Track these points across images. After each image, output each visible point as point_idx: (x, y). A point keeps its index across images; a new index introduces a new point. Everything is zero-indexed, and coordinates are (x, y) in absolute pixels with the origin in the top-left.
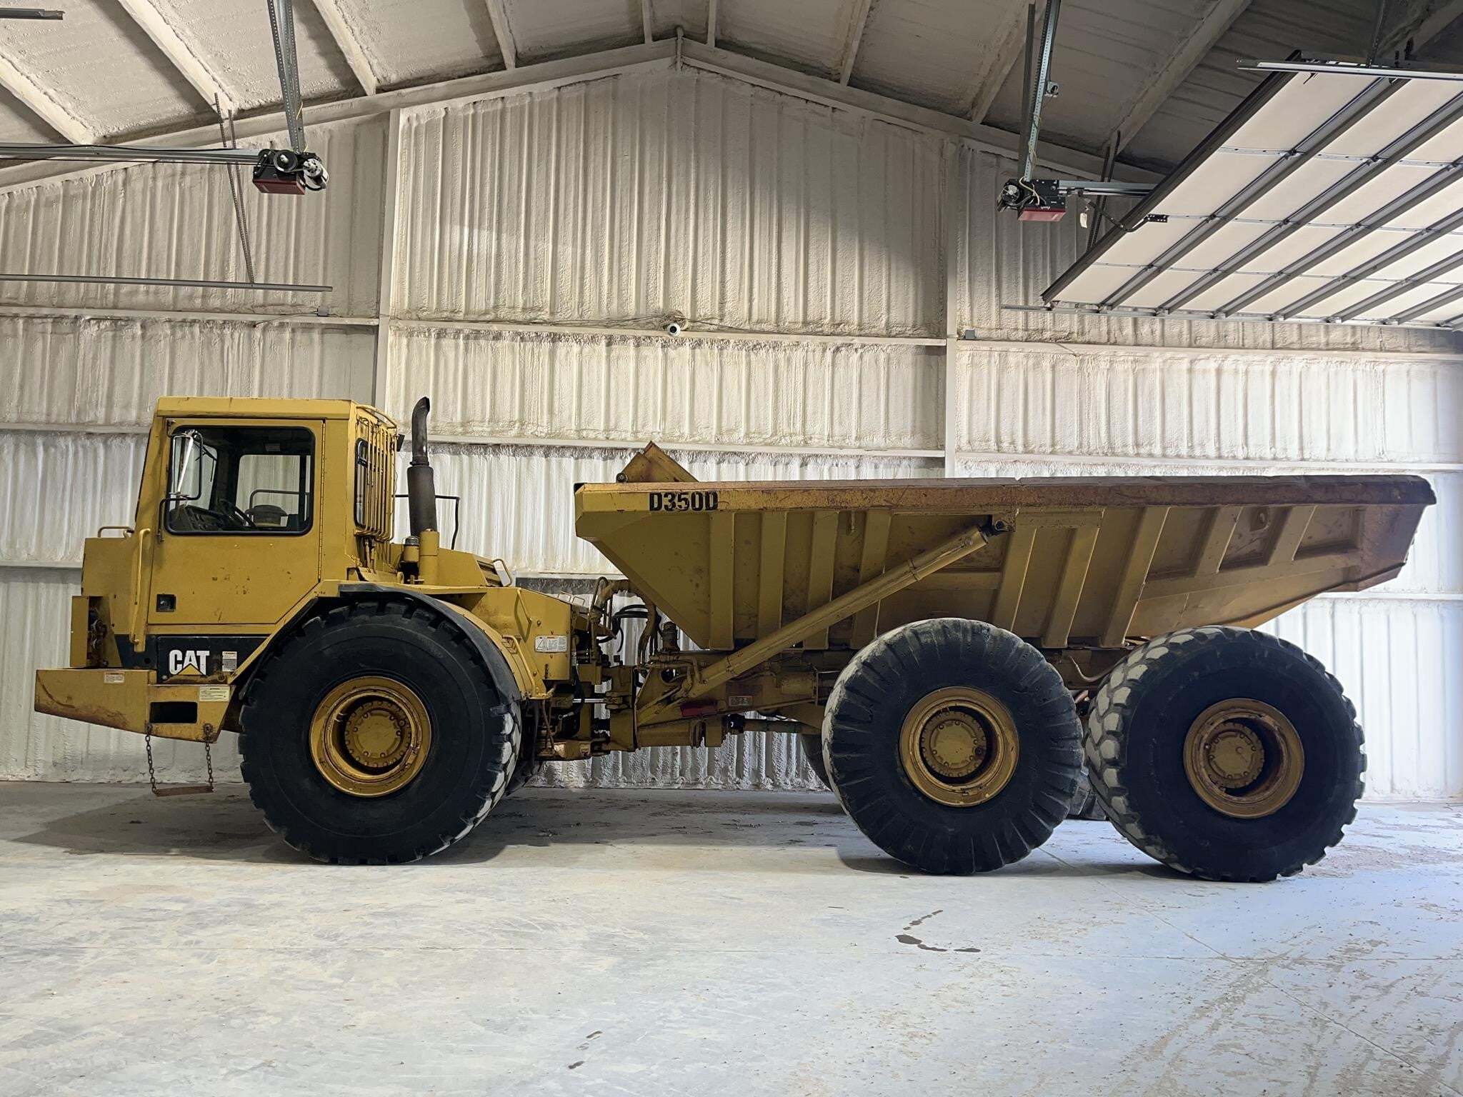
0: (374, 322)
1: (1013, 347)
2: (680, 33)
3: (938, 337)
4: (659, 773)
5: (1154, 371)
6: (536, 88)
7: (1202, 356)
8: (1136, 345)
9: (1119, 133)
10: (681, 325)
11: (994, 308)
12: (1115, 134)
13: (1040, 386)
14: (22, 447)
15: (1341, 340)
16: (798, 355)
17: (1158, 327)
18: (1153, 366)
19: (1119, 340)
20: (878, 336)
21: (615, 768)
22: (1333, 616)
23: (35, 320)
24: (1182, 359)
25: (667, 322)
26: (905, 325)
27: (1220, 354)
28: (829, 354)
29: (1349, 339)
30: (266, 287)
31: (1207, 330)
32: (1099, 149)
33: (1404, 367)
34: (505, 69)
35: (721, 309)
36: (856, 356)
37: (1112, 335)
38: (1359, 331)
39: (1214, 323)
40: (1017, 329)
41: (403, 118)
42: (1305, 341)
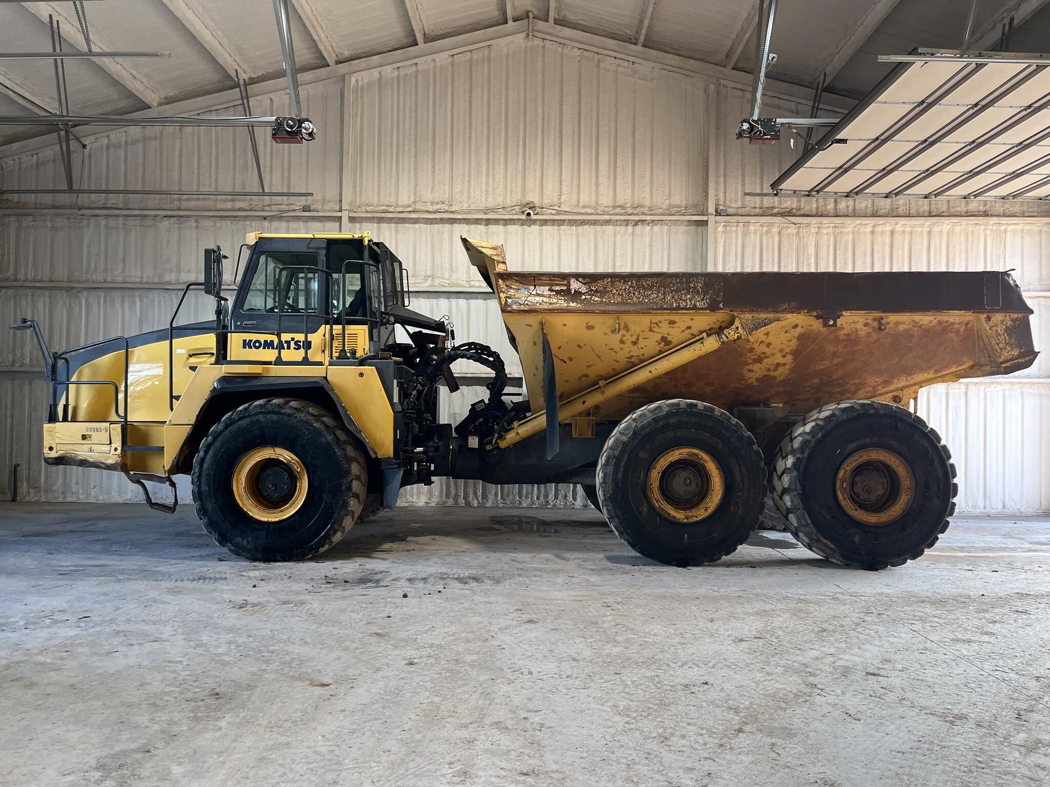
0: (339, 214)
1: (752, 220)
2: (531, 16)
3: (702, 214)
4: (524, 498)
5: (848, 233)
6: (437, 57)
8: (836, 216)
9: (825, 74)
10: (534, 211)
11: (740, 194)
12: (822, 74)
13: (771, 245)
14: (126, 299)
15: (976, 209)
17: (850, 204)
18: (847, 230)
19: (825, 213)
20: (663, 214)
21: (496, 495)
22: (966, 394)
23: (130, 218)
24: (868, 224)
25: (525, 209)
26: (680, 207)
27: (892, 220)
28: (630, 227)
29: (982, 208)
30: (271, 194)
31: (886, 204)
32: (812, 83)
34: (418, 45)
35: (559, 199)
36: (648, 228)
37: (820, 209)
38: (989, 203)
39: (888, 200)
40: (755, 208)
41: (353, 81)
42: (952, 210)
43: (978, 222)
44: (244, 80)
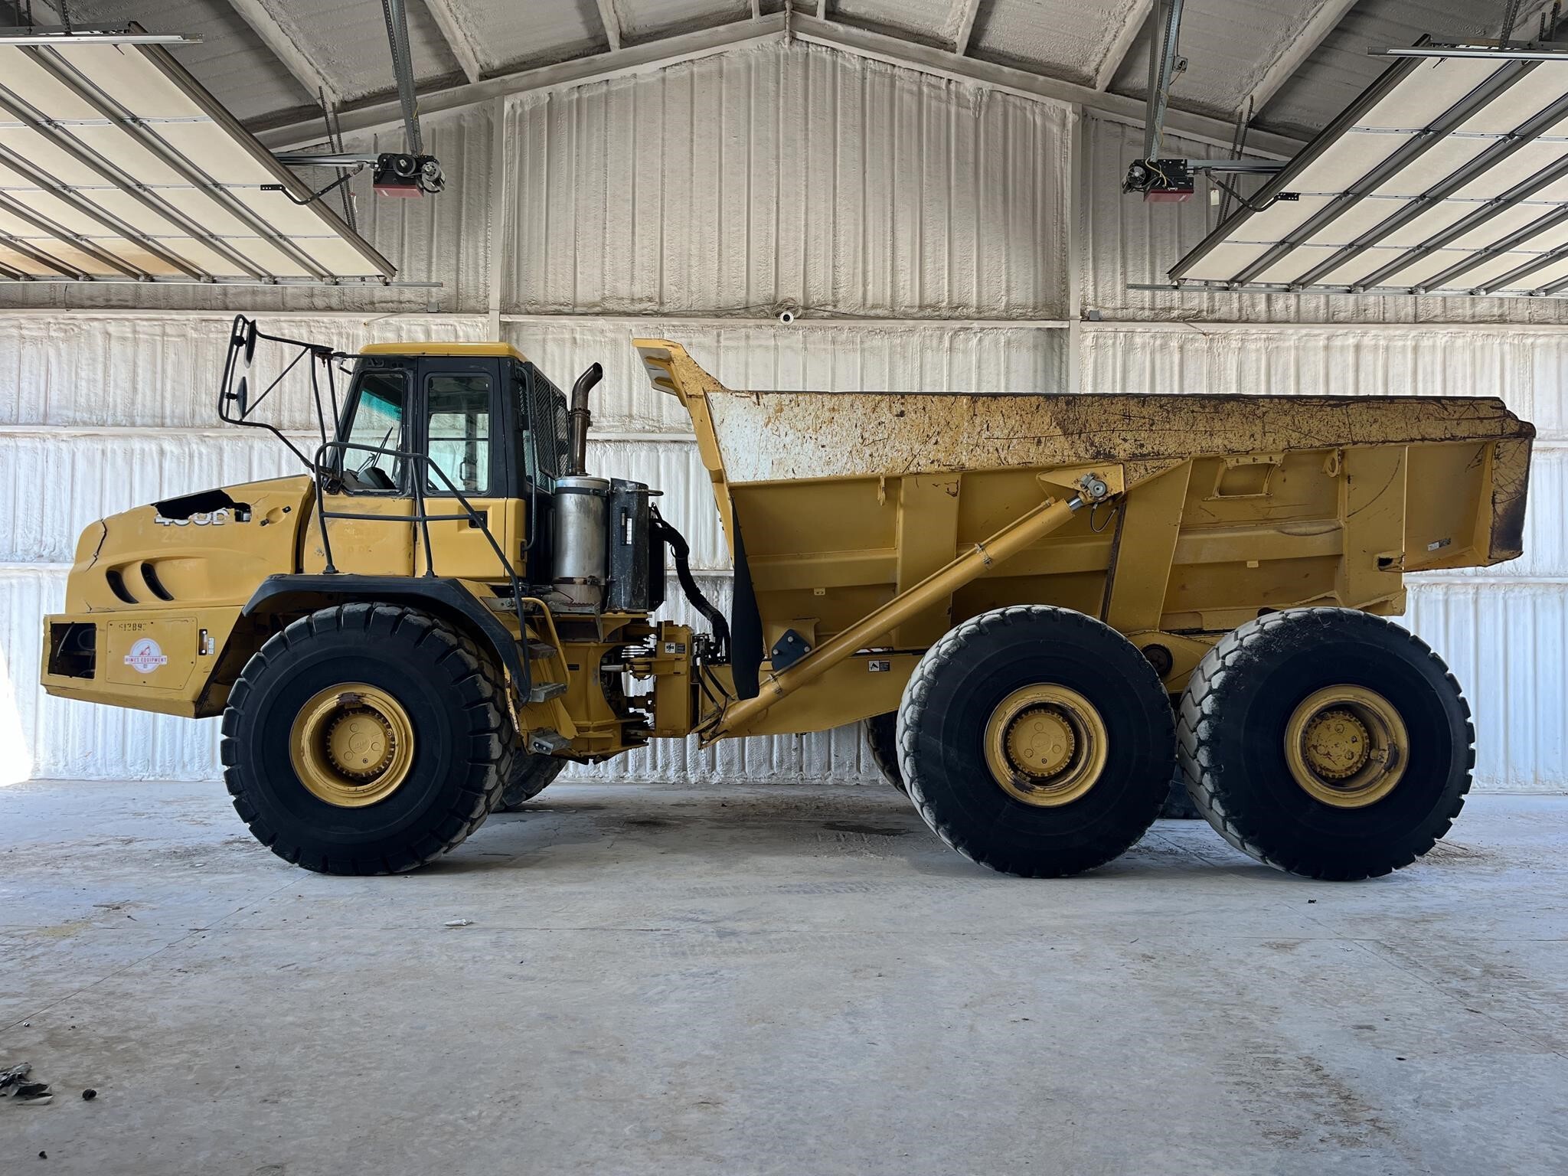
1: (1139, 328)
2: (789, 6)
3: (1061, 319)
5: (1288, 349)
6: (640, 69)
7: (1340, 332)
9: (1252, 99)
10: (794, 313)
11: (1119, 288)
12: (1248, 99)
13: (1168, 367)
15: (1487, 312)
16: (916, 339)
17: (1292, 302)
18: (1287, 344)
19: (1252, 317)
20: (998, 319)
22: (1476, 602)
23: (147, 323)
24: (1318, 335)
25: (780, 310)
26: (1025, 307)
27: (1358, 329)
28: (947, 338)
29: (1496, 311)
31: (1346, 304)
32: (1231, 114)
33: (1554, 341)
34: (609, 50)
36: (975, 341)
37: (1244, 312)
38: (1506, 303)
39: (1352, 297)
40: (1143, 309)
41: (507, 106)
42: (1450, 314)
43: (1491, 332)
44: (333, 104)
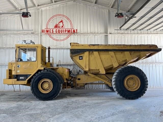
0: (38, 34)
3: (107, 34)
6: (57, 5)
8: (131, 34)
11: (113, 30)
12: (128, 8)
13: (119, 39)
16: (90, 36)
17: (133, 32)
18: (133, 36)
20: (100, 34)
24: (136, 35)
26: (103, 32)
27: (141, 35)
28: (94, 36)
30: (25, 30)
34: (53, 3)
35: (80, 31)
36: (97, 36)
38: (158, 31)
40: (116, 33)
42: (151, 33)
43: (156, 35)
44: (20, 9)
